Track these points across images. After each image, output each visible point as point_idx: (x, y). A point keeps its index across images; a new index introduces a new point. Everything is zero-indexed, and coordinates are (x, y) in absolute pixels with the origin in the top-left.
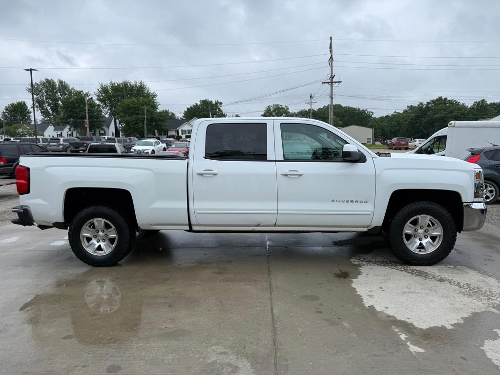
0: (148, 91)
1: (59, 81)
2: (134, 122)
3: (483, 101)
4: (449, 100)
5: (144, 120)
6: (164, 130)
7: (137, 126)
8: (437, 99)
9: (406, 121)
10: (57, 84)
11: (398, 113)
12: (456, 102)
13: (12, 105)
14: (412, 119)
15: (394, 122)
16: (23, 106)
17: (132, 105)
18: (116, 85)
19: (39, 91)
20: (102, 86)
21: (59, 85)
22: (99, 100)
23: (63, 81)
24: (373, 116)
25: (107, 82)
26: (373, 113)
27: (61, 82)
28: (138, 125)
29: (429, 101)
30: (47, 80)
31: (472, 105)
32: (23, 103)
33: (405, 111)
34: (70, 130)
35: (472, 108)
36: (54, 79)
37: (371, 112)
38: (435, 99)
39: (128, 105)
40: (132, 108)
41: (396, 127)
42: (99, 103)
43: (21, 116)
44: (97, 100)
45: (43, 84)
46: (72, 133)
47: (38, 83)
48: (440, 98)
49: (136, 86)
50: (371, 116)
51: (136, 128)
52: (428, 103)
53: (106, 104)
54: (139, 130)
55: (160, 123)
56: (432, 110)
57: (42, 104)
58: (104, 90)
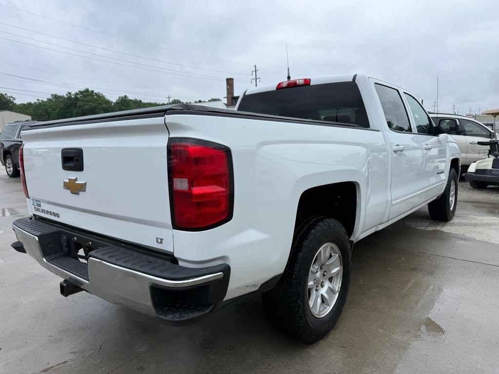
3: (126, 97)
4: (96, 93)
8: (84, 91)
9: (54, 110)
11: (42, 101)
12: (102, 96)
14: (61, 109)
15: (40, 111)
24: (15, 102)
26: (14, 99)
29: (78, 92)
31: (117, 99)
33: (49, 100)
35: (117, 103)
37: (12, 97)
38: (83, 90)
41: (45, 116)
48: (87, 90)
50: (13, 102)
52: (77, 94)
56: (81, 100)
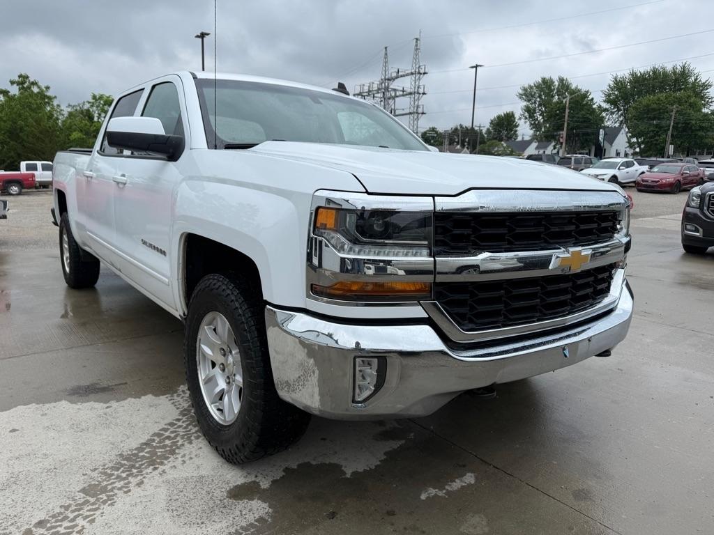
0: (696, 79)
1: (560, 79)
2: (651, 134)
5: (669, 130)
6: (707, 144)
7: (657, 140)
10: (556, 83)
13: (499, 117)
16: (511, 117)
17: (654, 106)
18: (639, 74)
19: (532, 96)
20: (616, 80)
21: (559, 85)
22: (607, 101)
23: (565, 78)
25: (624, 73)
27: (561, 80)
28: (657, 138)
30: (544, 79)
32: (511, 114)
34: (555, 148)
36: (553, 77)
39: (648, 106)
40: (654, 110)
42: (607, 107)
43: (507, 130)
44: (605, 101)
45: (538, 86)
46: (558, 152)
47: (532, 85)
49: (674, 72)
51: (655, 142)
53: (618, 108)
54: (658, 147)
55: (700, 133)
57: (533, 114)
58: (619, 85)
